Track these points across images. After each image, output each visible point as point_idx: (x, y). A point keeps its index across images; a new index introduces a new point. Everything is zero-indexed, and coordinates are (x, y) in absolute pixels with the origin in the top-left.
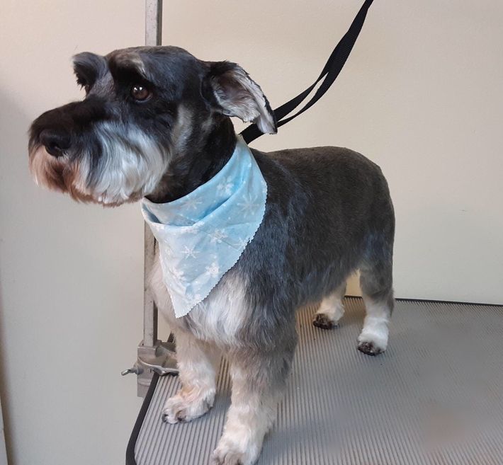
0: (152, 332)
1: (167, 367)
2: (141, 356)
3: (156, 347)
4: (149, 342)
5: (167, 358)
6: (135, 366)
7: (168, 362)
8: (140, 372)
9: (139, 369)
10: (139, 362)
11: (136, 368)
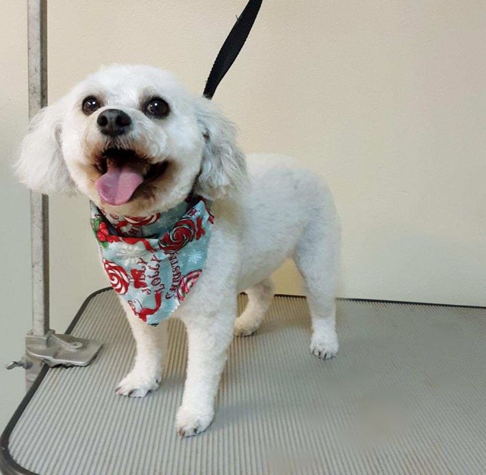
0: (42, 317)
1: (60, 358)
2: (30, 346)
3: (47, 336)
4: (39, 330)
5: (60, 349)
6: (22, 358)
7: (61, 353)
8: (28, 366)
9: (27, 363)
10: (27, 354)
11: (24, 361)
